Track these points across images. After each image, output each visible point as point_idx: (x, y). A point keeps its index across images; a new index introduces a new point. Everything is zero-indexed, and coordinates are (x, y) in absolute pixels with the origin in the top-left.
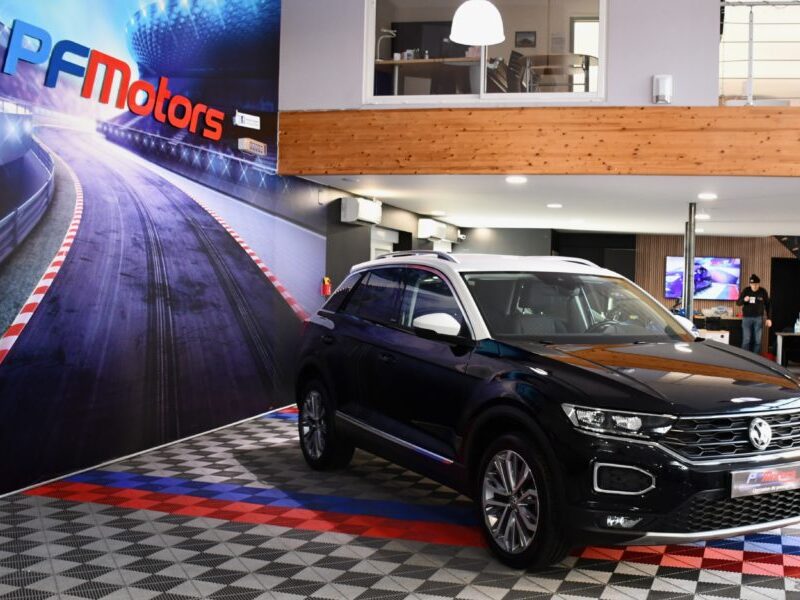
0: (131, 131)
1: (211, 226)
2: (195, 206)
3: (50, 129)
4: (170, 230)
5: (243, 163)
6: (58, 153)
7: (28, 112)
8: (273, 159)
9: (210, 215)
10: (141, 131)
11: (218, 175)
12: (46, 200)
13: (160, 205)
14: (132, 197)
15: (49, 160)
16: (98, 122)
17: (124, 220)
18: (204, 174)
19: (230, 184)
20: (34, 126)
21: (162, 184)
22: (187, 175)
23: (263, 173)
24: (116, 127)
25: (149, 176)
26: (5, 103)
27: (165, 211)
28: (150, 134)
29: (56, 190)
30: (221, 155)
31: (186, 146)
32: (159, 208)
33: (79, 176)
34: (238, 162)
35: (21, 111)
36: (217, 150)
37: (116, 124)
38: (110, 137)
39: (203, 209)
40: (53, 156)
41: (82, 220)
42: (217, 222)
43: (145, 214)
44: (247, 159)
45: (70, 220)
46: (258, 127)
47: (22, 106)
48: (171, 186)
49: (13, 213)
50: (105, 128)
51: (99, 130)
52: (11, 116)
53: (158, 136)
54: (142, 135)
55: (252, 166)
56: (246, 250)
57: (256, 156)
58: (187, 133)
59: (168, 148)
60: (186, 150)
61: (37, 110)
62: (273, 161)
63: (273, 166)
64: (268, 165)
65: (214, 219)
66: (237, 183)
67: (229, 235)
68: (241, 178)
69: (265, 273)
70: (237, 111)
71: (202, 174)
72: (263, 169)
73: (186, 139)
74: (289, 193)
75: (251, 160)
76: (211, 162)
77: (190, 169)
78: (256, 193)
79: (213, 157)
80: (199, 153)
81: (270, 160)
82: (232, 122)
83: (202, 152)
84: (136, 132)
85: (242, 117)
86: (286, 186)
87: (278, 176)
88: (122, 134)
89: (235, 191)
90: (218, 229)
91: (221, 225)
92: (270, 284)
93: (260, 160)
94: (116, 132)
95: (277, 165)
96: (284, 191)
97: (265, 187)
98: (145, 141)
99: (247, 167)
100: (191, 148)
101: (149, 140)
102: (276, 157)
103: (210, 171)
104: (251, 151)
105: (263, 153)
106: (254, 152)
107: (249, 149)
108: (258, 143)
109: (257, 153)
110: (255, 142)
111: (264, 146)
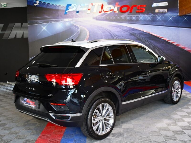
0: (105, 17)
1: (142, 34)
2: (133, 30)
3: (78, 21)
4: (123, 36)
5: (158, 16)
6: (81, 26)
7: (72, 20)
8: (177, 12)
9: (142, 31)
10: (109, 16)
11: (145, 21)
12: (78, 35)
13: (118, 31)
14: (107, 31)
15: (78, 27)
16: (93, 17)
17: (104, 36)
18: (138, 21)
19: (153, 22)
20: (73, 22)
21: (118, 26)
22: (129, 23)
23: (171, 17)
24: (99, 17)
25: (113, 25)
26: (66, 20)
27: (120, 32)
28: (113, 16)
29: (81, 33)
30: (146, 16)
31: (128, 16)
32: (118, 32)
33: (88, 29)
34: (156, 16)
35: (70, 20)
36: (144, 15)
37: (100, 16)
38: (97, 19)
39: (137, 29)
40: (79, 26)
41: (89, 37)
42: (145, 32)
43: (112, 34)
44: (160, 14)
45: (85, 38)
46: (167, 5)
47: (70, 19)
48: (123, 26)
49: (69, 38)
50: (96, 18)
51: (93, 19)
52: (67, 21)
53: (116, 16)
54: (110, 17)
55: (163, 16)
56: (162, 38)
57: (166, 13)
58: (129, 13)
59: (121, 18)
60: (129, 17)
61: (74, 19)
62: (177, 13)
63: (177, 14)
64: (174, 14)
65: (144, 32)
66: (155, 21)
67: (152, 35)
68: (157, 20)
69: (173, 44)
70: (154, 3)
71: (137, 22)
72: (171, 16)
73: (128, 15)
74: (187, 20)
75: (163, 14)
76: (141, 18)
77: (131, 21)
78: (167, 23)
79: (142, 16)
80: (135, 17)
81: (175, 13)
82: (151, 6)
83: (137, 16)
84: (108, 17)
85: (157, 4)
86: (185, 18)
87: (180, 16)
88: (102, 18)
89: (154, 23)
90: (146, 34)
91: (148, 33)
92: (176, 46)
93: (168, 14)
94: (100, 18)
95: (179, 13)
96: (184, 20)
97: (172, 20)
98: (111, 18)
99: (160, 17)
100: (131, 16)
101: (113, 17)
102: (178, 11)
103: (141, 20)
104: (160, 12)
105: (167, 12)
106: (161, 12)
107: (158, 12)
108: (163, 10)
109: (163, 12)
110: (162, 10)
111: (167, 10)
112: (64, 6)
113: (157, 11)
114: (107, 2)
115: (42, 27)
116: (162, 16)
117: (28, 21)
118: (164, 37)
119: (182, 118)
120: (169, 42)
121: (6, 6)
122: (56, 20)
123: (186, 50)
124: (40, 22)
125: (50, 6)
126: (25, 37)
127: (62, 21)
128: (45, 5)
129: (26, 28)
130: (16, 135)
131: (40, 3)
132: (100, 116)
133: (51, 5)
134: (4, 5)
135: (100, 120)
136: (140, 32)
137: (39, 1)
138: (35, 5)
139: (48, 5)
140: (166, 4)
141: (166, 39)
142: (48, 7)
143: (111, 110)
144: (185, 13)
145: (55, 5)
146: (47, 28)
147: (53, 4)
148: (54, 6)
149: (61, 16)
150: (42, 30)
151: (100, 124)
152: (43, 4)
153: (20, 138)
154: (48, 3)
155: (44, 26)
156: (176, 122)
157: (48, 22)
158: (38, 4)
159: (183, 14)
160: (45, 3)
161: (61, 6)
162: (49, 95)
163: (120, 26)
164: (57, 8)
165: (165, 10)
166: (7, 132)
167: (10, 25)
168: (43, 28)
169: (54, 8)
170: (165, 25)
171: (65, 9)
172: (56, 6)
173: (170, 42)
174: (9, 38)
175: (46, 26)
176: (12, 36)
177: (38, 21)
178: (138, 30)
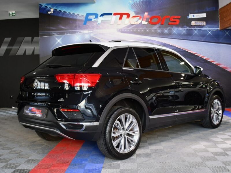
0: (131, 29)
3: (99, 34)
5: (195, 29)
6: (102, 39)
7: (92, 32)
9: (175, 47)
10: (137, 28)
11: (179, 34)
16: (118, 29)
18: (171, 35)
19: (188, 36)
20: (94, 34)
22: (160, 36)
23: (210, 31)
26: (85, 31)
28: (141, 28)
30: (180, 29)
34: (192, 29)
35: (90, 32)
36: (178, 27)
37: (125, 28)
38: (122, 32)
39: (169, 45)
46: (206, 17)
48: (153, 41)
50: (121, 30)
51: (118, 31)
53: (145, 28)
54: (137, 29)
55: (201, 29)
56: (199, 56)
57: (204, 26)
58: (160, 25)
59: (150, 31)
60: (160, 30)
61: (95, 30)
62: (216, 26)
63: (217, 28)
64: (213, 28)
65: (177, 48)
66: (191, 36)
67: (187, 52)
68: (194, 34)
69: (213, 63)
70: (190, 14)
71: (169, 35)
72: (209, 29)
73: (160, 27)
74: (229, 35)
75: (201, 28)
76: (174, 31)
77: (162, 35)
78: (205, 38)
79: (176, 30)
80: (167, 30)
81: (215, 26)
82: (187, 18)
83: (169, 29)
84: (135, 29)
85: (193, 15)
86: (227, 33)
87: (220, 30)
88: (128, 30)
89: (190, 38)
90: (180, 50)
91: (182, 49)
92: (216, 66)
93: (207, 27)
94: (126, 30)
95: (219, 27)
96: (225, 35)
97: (212, 35)
98: (139, 30)
99: (197, 30)
100: (163, 29)
101: (141, 30)
102: (219, 24)
103: (174, 34)
104: (197, 25)
105: (205, 24)
106: (199, 25)
107: (195, 25)
108: (201, 22)
109: (201, 25)
110: (199, 22)
111: (205, 22)
112: (83, 15)
113: (193, 23)
114: (134, 12)
115: (57, 39)
116: (199, 29)
117: (40, 32)
118: (201, 54)
119: (223, 141)
120: (207, 60)
121: (14, 14)
122: (73, 32)
123: (228, 70)
124: (54, 33)
125: (66, 15)
126: (35, 53)
127: (80, 32)
128: (60, 14)
129: (37, 42)
130: (18, 155)
131: (55, 11)
132: (122, 129)
133: (68, 13)
134: (13, 13)
135: (122, 134)
136: (173, 47)
137: (54, 9)
138: (49, 13)
139: (65, 13)
140: (204, 15)
141: (204, 57)
142: (64, 16)
143: (136, 124)
144: (226, 25)
145: (73, 13)
146: (62, 40)
147: (70, 13)
148: (72, 15)
149: (79, 27)
150: (57, 43)
151: (121, 139)
152: (58, 12)
153: (22, 158)
154: (64, 12)
155: (59, 39)
156: (216, 144)
157: (63, 33)
158: (52, 13)
159: (224, 28)
160: (61, 11)
161: (80, 15)
162: (59, 100)
163: (149, 40)
164: (75, 17)
165: (203, 22)
166: (7, 151)
167: (19, 39)
168: (57, 41)
169: (71, 17)
170: (202, 40)
171: (84, 19)
172: (74, 15)
173: (209, 60)
174: (17, 55)
175: (61, 39)
176: (20, 52)
177: (51, 32)
178: (171, 45)
